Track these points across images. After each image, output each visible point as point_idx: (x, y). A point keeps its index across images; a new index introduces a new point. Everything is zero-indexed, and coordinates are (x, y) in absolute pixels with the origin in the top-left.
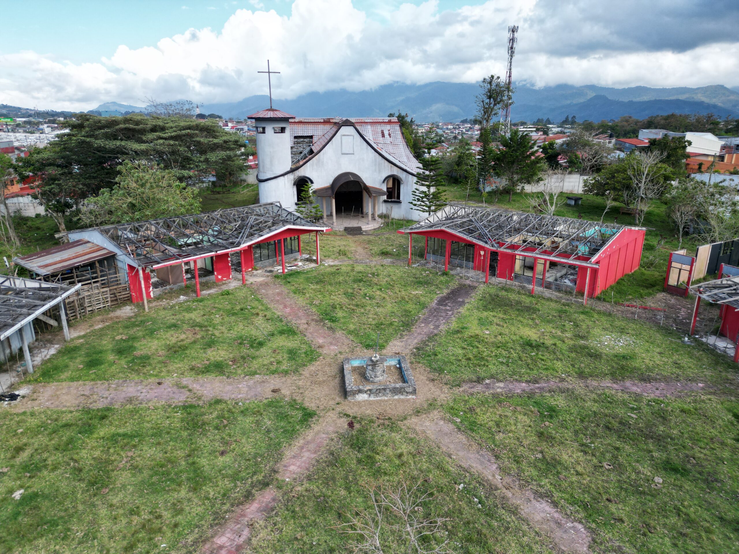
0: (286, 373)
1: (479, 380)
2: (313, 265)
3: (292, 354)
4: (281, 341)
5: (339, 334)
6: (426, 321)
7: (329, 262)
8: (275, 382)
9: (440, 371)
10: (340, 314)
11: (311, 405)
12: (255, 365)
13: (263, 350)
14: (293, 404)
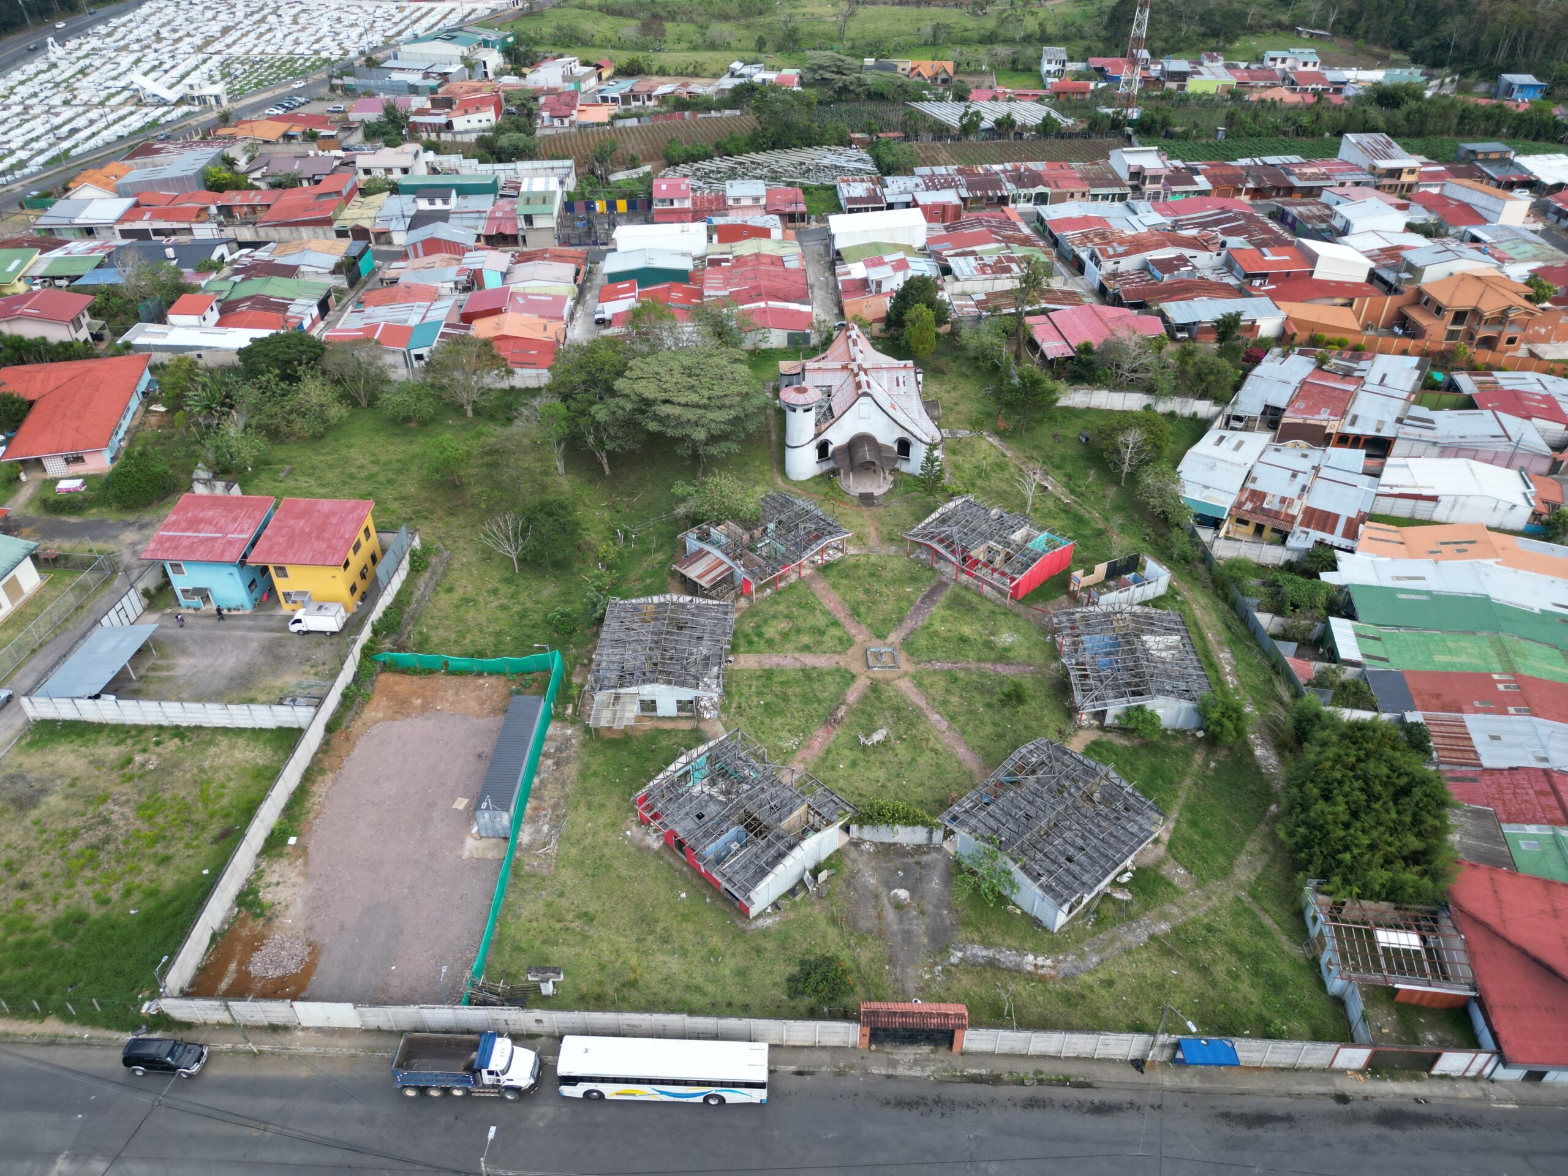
0: (840, 653)
1: (930, 661)
2: (840, 555)
3: (840, 639)
4: (834, 632)
5: (863, 626)
6: (911, 618)
7: (852, 550)
8: (836, 658)
9: (912, 655)
10: (862, 610)
11: (854, 672)
12: (824, 647)
13: (826, 638)
14: (846, 670)
